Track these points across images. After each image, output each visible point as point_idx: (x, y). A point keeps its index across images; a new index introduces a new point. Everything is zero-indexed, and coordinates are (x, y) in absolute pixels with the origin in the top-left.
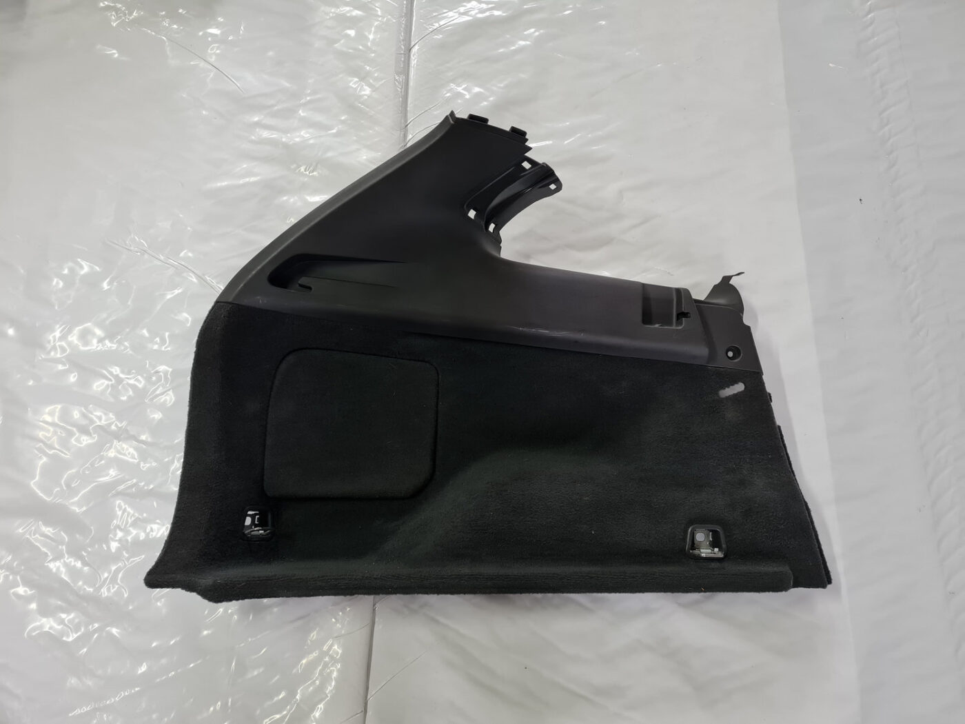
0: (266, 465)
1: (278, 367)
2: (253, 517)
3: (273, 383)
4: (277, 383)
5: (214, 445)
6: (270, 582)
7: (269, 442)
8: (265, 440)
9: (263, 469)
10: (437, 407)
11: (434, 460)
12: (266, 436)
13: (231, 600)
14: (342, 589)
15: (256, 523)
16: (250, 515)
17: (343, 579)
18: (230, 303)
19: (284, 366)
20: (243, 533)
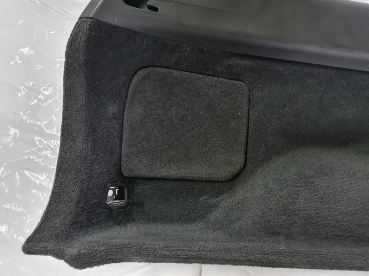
0: (122, 153)
1: (131, 80)
2: (114, 190)
3: (128, 92)
4: (130, 92)
5: (82, 137)
6: (125, 249)
7: (124, 136)
8: (122, 135)
9: (121, 156)
10: (248, 115)
11: (246, 153)
12: (123, 132)
13: (93, 266)
14: (183, 258)
15: (116, 194)
16: (112, 189)
17: (184, 250)
18: (91, 18)
19: (135, 79)
20: (106, 204)
